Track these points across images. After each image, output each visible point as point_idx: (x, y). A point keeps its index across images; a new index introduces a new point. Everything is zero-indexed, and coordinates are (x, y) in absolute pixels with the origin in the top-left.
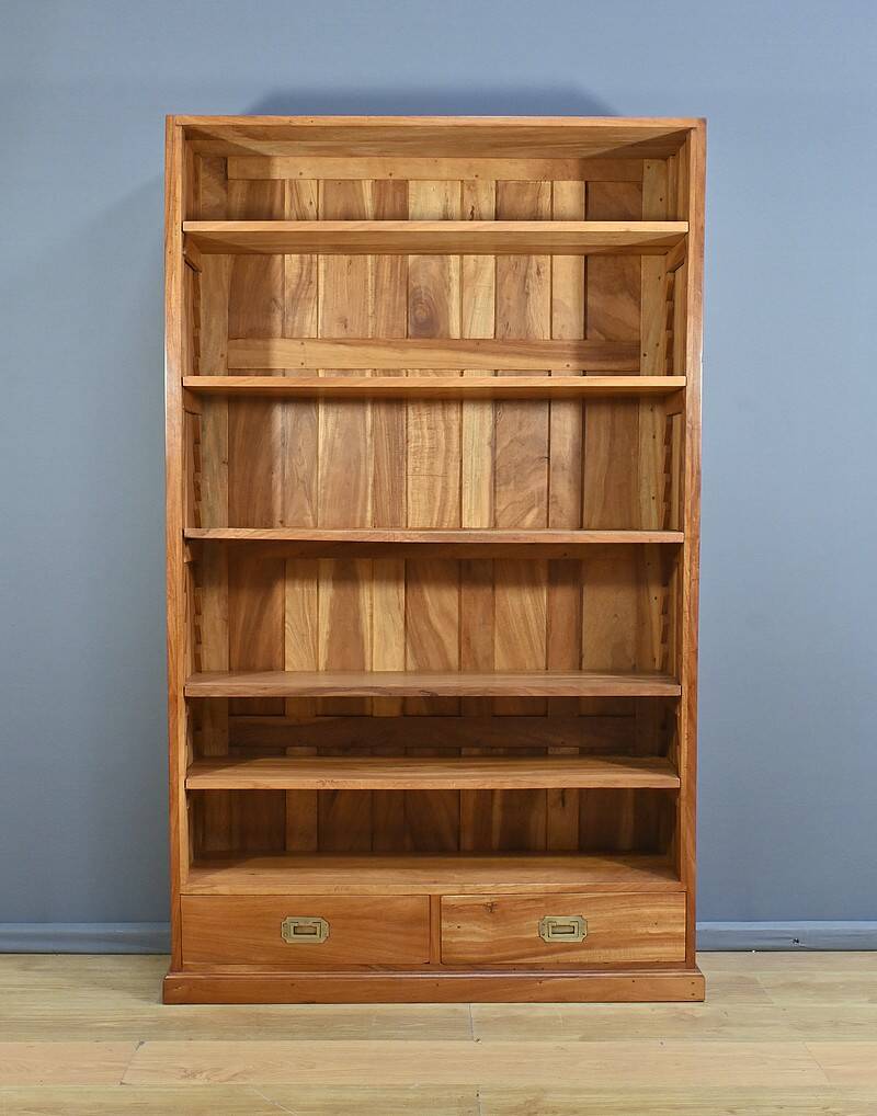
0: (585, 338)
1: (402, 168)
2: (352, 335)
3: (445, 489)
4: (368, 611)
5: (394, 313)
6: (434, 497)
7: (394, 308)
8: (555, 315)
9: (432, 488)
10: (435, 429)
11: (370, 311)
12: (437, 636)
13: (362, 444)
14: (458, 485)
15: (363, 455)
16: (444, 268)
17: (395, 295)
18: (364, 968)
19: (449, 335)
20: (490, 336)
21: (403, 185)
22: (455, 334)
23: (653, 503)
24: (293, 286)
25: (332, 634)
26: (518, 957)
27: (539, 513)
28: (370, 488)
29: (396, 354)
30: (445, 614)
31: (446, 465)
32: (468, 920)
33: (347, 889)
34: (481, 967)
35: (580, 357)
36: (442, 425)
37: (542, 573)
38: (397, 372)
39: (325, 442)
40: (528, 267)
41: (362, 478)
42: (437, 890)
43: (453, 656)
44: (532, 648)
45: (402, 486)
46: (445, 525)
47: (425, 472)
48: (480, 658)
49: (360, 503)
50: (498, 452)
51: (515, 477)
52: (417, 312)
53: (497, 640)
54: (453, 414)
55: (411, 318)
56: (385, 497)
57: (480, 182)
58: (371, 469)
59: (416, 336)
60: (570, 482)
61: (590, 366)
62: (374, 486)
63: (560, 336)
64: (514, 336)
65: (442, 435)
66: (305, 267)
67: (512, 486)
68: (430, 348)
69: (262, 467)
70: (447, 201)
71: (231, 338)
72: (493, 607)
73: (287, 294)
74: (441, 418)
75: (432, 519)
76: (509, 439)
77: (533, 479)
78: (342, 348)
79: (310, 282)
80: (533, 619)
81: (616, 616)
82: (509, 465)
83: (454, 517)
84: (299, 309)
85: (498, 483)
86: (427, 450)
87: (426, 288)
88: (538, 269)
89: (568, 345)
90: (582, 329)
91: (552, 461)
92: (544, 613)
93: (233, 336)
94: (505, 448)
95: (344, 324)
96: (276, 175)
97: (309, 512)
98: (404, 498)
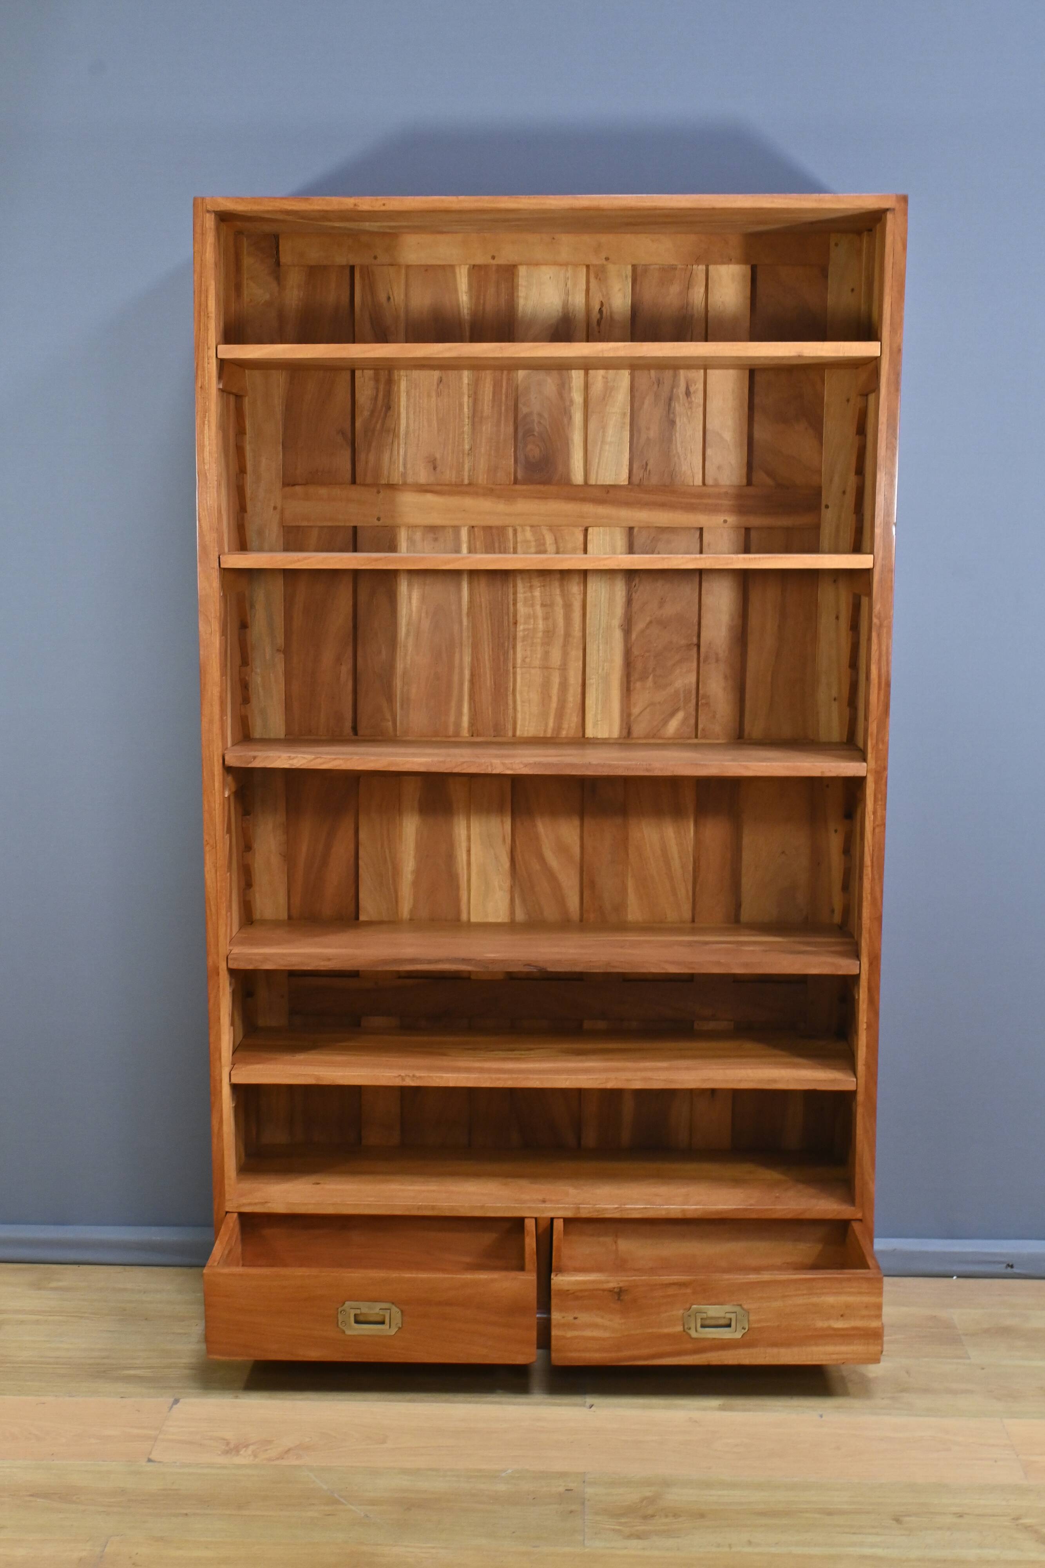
0: (749, 483)
1: (510, 247)
2: (442, 480)
3: (564, 686)
4: (464, 845)
5: (497, 450)
6: (550, 697)
7: (497, 443)
8: (709, 452)
9: (546, 685)
10: (551, 605)
11: (467, 447)
12: (552, 878)
13: (456, 627)
14: (580, 681)
15: (457, 641)
16: (563, 387)
17: (498, 426)
19: (569, 479)
20: (623, 479)
21: (509, 272)
22: (578, 478)
23: (835, 706)
24: (366, 413)
25: (417, 872)
27: (685, 720)
28: (466, 685)
29: (501, 507)
30: (562, 849)
31: (565, 654)
35: (744, 511)
36: (559, 600)
38: (500, 531)
39: (408, 624)
40: (673, 386)
41: (457, 671)
43: (573, 902)
44: (674, 893)
45: (507, 681)
46: (564, 733)
47: (537, 663)
48: (608, 905)
49: (453, 704)
50: (634, 636)
51: (654, 670)
52: (530, 447)
53: (630, 883)
54: (574, 586)
55: (521, 457)
56: (486, 697)
57: (612, 268)
58: (467, 659)
59: (527, 481)
60: (726, 677)
61: (757, 521)
62: (472, 682)
63: (716, 480)
64: (654, 480)
65: (559, 613)
66: (380, 387)
67: (650, 682)
68: (544, 497)
69: (328, 656)
70: (567, 294)
71: (286, 484)
72: (625, 840)
73: (358, 424)
74: (558, 591)
75: (546, 725)
76: (648, 619)
77: (678, 671)
78: (430, 497)
79: (389, 408)
80: (676, 856)
81: (783, 852)
82: (647, 654)
83: (573, 725)
84: (374, 444)
85: (632, 679)
86: (540, 635)
87: (540, 415)
88: (687, 388)
89: (726, 493)
90: (744, 470)
91: (702, 650)
92: (690, 849)
93: (288, 482)
94: (643, 631)
95: (433, 464)
96: (342, 259)
97: (388, 716)
98: (510, 698)
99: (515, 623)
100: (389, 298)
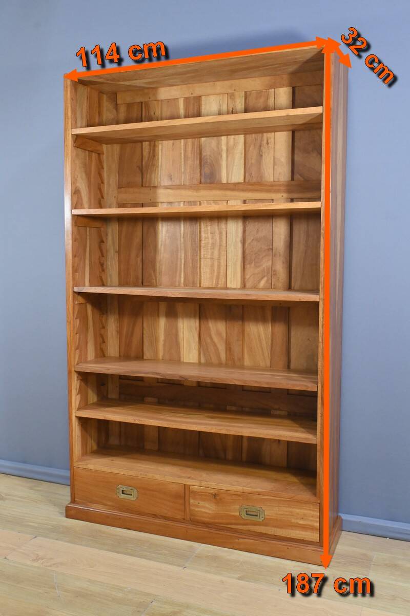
0: (293, 179)
1: (198, 89)
2: (174, 184)
3: (219, 266)
4: (182, 330)
5: (193, 171)
6: (214, 271)
7: (194, 168)
8: (276, 167)
9: (212, 266)
10: (214, 233)
11: (183, 170)
12: (215, 345)
13: (179, 242)
14: (225, 264)
15: (179, 248)
16: (219, 144)
17: (194, 161)
18: (154, 516)
19: (221, 181)
20: (241, 180)
21: (199, 98)
22: (224, 181)
24: (147, 159)
25: (165, 341)
26: (227, 524)
27: (268, 280)
28: (183, 266)
29: (195, 193)
30: (219, 334)
31: (220, 253)
32: (204, 500)
33: (146, 475)
34: (209, 525)
35: (289, 191)
36: (217, 231)
37: (269, 314)
38: (194, 203)
39: (162, 241)
40: (262, 140)
41: (179, 260)
42: (188, 482)
43: (223, 356)
44: (263, 355)
45: (197, 264)
46: (219, 286)
47: (209, 257)
48: (236, 358)
49: (178, 274)
50: (246, 246)
51: (255, 260)
52: (205, 170)
53: (246, 350)
54: (223, 225)
55: (203, 173)
56: (190, 270)
57: (237, 94)
58: (183, 256)
59: (205, 183)
60: (283, 263)
61: (295, 196)
62: (184, 264)
63: (279, 179)
64: (254, 180)
65: (217, 236)
66: (152, 148)
67: (253, 265)
68: (211, 189)
69: (133, 254)
70: (220, 106)
71: (119, 188)
72: (243, 331)
73: (143, 163)
74: (217, 228)
75: (213, 282)
76: (252, 238)
77: (264, 261)
78: (169, 191)
79: (154, 156)
80: (264, 339)
81: (309, 339)
82: (252, 253)
83: (223, 282)
84: (149, 171)
85: (246, 263)
86: (210, 245)
87: (210, 156)
88: (267, 141)
89: (283, 185)
90: (290, 174)
91: (273, 251)
92: (270, 336)
93: (120, 187)
94: (250, 244)
95: (170, 177)
96: (138, 100)
97: (154, 278)
98: (198, 270)
99: (201, 241)
100: (154, 113)
